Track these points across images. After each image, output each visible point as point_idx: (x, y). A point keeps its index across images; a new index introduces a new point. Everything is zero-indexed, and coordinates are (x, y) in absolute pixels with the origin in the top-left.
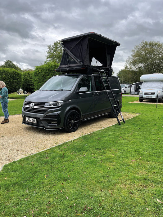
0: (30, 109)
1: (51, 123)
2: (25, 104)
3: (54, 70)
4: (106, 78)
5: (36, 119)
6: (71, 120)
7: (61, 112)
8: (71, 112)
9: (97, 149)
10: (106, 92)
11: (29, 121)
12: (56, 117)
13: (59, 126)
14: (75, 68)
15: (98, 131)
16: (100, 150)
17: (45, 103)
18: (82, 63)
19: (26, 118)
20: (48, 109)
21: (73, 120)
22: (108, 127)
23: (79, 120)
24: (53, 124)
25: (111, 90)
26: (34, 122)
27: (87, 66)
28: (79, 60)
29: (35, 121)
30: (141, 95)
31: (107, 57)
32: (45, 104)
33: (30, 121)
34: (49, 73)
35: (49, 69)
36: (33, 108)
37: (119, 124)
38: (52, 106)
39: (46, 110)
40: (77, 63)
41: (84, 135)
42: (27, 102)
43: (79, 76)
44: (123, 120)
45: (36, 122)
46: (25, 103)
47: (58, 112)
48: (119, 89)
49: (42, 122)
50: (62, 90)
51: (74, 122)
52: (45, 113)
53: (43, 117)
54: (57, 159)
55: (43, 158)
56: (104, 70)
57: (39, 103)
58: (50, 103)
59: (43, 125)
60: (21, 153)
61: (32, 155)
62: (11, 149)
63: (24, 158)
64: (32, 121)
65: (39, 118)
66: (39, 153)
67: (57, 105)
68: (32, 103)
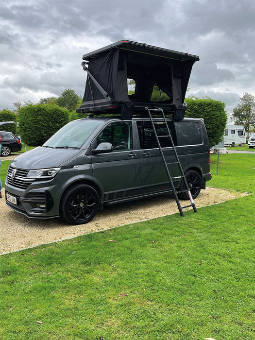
0: (11, 180)
1: (37, 207)
2: (9, 171)
4: (164, 124)
5: (16, 199)
10: (160, 152)
11: (9, 200)
12: (44, 197)
13: (50, 212)
14: (100, 107)
17: (28, 171)
18: (110, 98)
19: (7, 194)
20: (33, 181)
21: (83, 202)
25: (173, 148)
27: (120, 103)
28: (106, 93)
31: (174, 83)
37: (181, 214)
38: (39, 177)
39: (28, 183)
40: (104, 98)
41: (93, 232)
42: (11, 167)
44: (193, 206)
45: (16, 203)
48: (202, 145)
49: (23, 203)
50: (67, 147)
51: (84, 206)
52: (27, 188)
53: (25, 195)
56: (162, 110)
57: (22, 170)
58: (38, 171)
59: (25, 209)
64: (12, 201)
65: (19, 197)
67: (48, 175)
68: (14, 170)
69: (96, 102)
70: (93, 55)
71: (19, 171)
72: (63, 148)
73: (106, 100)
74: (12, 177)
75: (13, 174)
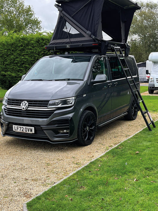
0: (21, 112)
1: (59, 133)
2: (8, 104)
3: (22, 46)
4: (124, 59)
5: (33, 128)
6: (85, 126)
7: (74, 115)
8: (86, 113)
9: (146, 169)
11: (19, 131)
12: (68, 123)
14: (81, 44)
15: (125, 141)
16: (152, 169)
17: (48, 101)
18: (94, 37)
19: (14, 126)
20: (55, 110)
21: (88, 126)
22: (136, 135)
23: (95, 126)
24: (62, 133)
26: (30, 132)
28: (88, 32)
29: (31, 130)
30: (152, 83)
33: (21, 131)
34: (13, 50)
35: (12, 44)
36: (26, 110)
37: (150, 129)
38: (60, 106)
39: (51, 112)
40: (83, 36)
41: (110, 149)
42: (13, 100)
43: (91, 57)
44: (153, 123)
45: (33, 132)
46: (8, 102)
47: (71, 115)
48: (136, 76)
49: (44, 131)
50: (69, 80)
51: (89, 129)
52: (49, 117)
53: (47, 124)
54: (101, 188)
55: (77, 189)
56: (119, 48)
57: (37, 102)
58: (57, 101)
59: (47, 137)
60: (35, 183)
61: (55, 184)
62: (14, 178)
63: (48, 190)
64: (24, 131)
65: (39, 126)
66: (65, 180)
67: (68, 104)
68: (24, 102)
69: (73, 40)
71: (32, 103)
72: (64, 80)
73: (87, 38)
74: (23, 108)
75: (25, 106)
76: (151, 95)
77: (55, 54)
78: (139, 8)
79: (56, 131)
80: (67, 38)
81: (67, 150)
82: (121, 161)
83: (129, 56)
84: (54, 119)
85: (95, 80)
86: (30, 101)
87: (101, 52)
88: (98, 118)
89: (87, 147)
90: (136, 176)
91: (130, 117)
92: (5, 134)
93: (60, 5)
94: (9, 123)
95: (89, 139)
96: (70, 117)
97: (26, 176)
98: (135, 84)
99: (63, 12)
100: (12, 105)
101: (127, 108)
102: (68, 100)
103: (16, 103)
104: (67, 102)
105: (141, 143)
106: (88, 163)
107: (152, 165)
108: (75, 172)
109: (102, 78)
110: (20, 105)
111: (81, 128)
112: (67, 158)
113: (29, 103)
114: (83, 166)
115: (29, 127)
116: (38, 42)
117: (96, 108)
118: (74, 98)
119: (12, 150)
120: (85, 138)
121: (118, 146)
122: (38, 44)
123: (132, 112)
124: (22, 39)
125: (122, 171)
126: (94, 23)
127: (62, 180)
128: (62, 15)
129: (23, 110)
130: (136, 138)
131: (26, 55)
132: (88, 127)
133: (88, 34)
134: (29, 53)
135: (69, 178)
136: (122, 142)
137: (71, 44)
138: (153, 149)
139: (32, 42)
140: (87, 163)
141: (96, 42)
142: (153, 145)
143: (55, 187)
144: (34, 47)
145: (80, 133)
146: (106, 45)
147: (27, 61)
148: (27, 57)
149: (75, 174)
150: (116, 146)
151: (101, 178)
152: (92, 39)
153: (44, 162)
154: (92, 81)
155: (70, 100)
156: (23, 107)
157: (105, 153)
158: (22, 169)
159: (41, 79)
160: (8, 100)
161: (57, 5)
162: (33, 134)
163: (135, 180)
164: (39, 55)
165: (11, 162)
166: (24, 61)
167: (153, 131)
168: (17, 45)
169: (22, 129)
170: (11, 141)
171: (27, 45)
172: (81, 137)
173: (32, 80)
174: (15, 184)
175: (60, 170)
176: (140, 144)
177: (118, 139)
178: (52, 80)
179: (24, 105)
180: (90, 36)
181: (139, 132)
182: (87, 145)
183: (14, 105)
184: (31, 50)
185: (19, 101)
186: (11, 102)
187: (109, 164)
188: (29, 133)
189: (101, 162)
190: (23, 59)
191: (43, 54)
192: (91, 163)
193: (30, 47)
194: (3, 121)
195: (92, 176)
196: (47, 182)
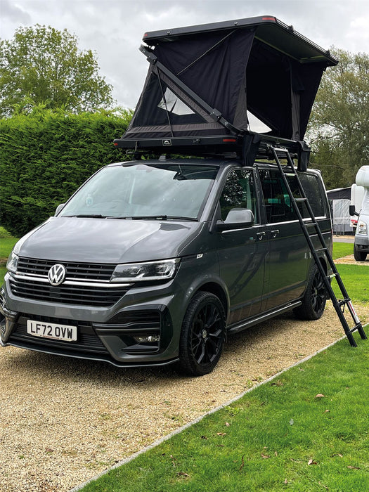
0: (48, 289)
1: (134, 343)
2: (19, 270)
3: (63, 139)
4: (295, 177)
5: (74, 329)
6: (198, 329)
7: (172, 301)
8: (201, 298)
9: (339, 436)
10: (303, 229)
11: (40, 334)
12: (158, 320)
13: (166, 352)
14: (197, 138)
15: (293, 369)
16: (353, 437)
17: (113, 266)
18: (226, 123)
19: (29, 322)
20: (128, 288)
21: (206, 329)
22: (319, 355)
23: (223, 330)
24: (142, 344)
25: (313, 219)
26: (66, 338)
28: (215, 112)
29: (70, 334)
30: (363, 236)
31: (293, 102)
32: (114, 268)
33: (46, 335)
34: (41, 148)
35: (41, 134)
36: (61, 285)
37: (352, 342)
38: (140, 278)
39: (118, 293)
40: (203, 121)
41: (255, 387)
42: (31, 261)
43: (218, 168)
44: (359, 327)
45: (75, 337)
46: (20, 265)
47: (165, 301)
48: (325, 217)
49: (101, 337)
50: (165, 218)
51: (207, 337)
52: (113, 304)
53: (108, 319)
54: (226, 478)
55: (168, 479)
56: (286, 150)
57: (87, 266)
58: (134, 267)
59: (106, 350)
60: (70, 460)
61: (117, 466)
62: (20, 447)
63: (100, 479)
64: (54, 336)
65: (89, 323)
66: (142, 456)
67: (160, 275)
68: (57, 267)
69: (178, 128)
70: (169, 36)
71: (74, 269)
72: (154, 218)
73: (210, 125)
74: (54, 281)
75: (58, 275)
76: (359, 264)
77: (137, 158)
78: (333, 63)
79: (128, 339)
80: (165, 123)
81: (154, 384)
82: (280, 414)
83: (308, 170)
84: (125, 309)
85: (225, 222)
86: (70, 265)
87: (242, 158)
88: (231, 312)
89: (201, 379)
90: (312, 452)
91: (306, 312)
92: (9, 340)
93: (153, 48)
94: (20, 314)
95: (206, 360)
96: (162, 305)
97: (51, 443)
98: (319, 236)
99: (159, 64)
100: (29, 272)
101: (301, 291)
102: (160, 264)
103: (38, 267)
104: (158, 270)
105: (330, 374)
106: (200, 418)
107: (352, 426)
108: (167, 437)
109: (243, 218)
110: (47, 274)
111: (190, 331)
112: (151, 403)
113: (68, 270)
114: (188, 425)
115: (64, 327)
116: (101, 132)
117: (226, 289)
118: (173, 261)
119: (23, 378)
120: (197, 357)
121: (275, 379)
122: (100, 135)
123: (313, 301)
124: (65, 123)
125: (281, 440)
126: (229, 93)
127: (135, 455)
128: (156, 71)
129: (54, 284)
130: (320, 362)
131: (71, 159)
132: (205, 332)
133: (213, 116)
134: (79, 155)
135: (152, 451)
136: (285, 370)
137: (173, 138)
138: (357, 388)
139: (88, 130)
140: (198, 417)
141: (232, 134)
142: (357, 381)
143: (116, 471)
144: (91, 142)
145: (186, 344)
146: (254, 142)
147: (74, 173)
148: (73, 164)
149: (166, 442)
150: (271, 378)
151: (228, 455)
152: (222, 127)
153: (95, 410)
154: (219, 222)
155: (165, 266)
156: (53, 279)
157: (242, 395)
158: (42, 425)
159: (99, 214)
160: (21, 260)
161: (145, 47)
162: (73, 342)
163: (310, 462)
164: (101, 161)
165: (17, 409)
166: (65, 173)
167: (360, 348)
168: (51, 135)
169: (48, 330)
170: (22, 358)
171: (76, 136)
172: (187, 356)
173: (78, 217)
174: (21, 461)
175: (132, 431)
176: (327, 377)
177: (276, 362)
178: (125, 218)
179: (56, 272)
180: (218, 121)
181: (326, 348)
182: (202, 375)
183: (33, 273)
184: (82, 150)
185: (44, 263)
186: (25, 266)
187: (250, 421)
188: (63, 339)
189: (232, 415)
190: (64, 168)
191: (110, 159)
192: (208, 417)
193: (81, 142)
194: (5, 309)
195: (207, 449)
196: (98, 460)
